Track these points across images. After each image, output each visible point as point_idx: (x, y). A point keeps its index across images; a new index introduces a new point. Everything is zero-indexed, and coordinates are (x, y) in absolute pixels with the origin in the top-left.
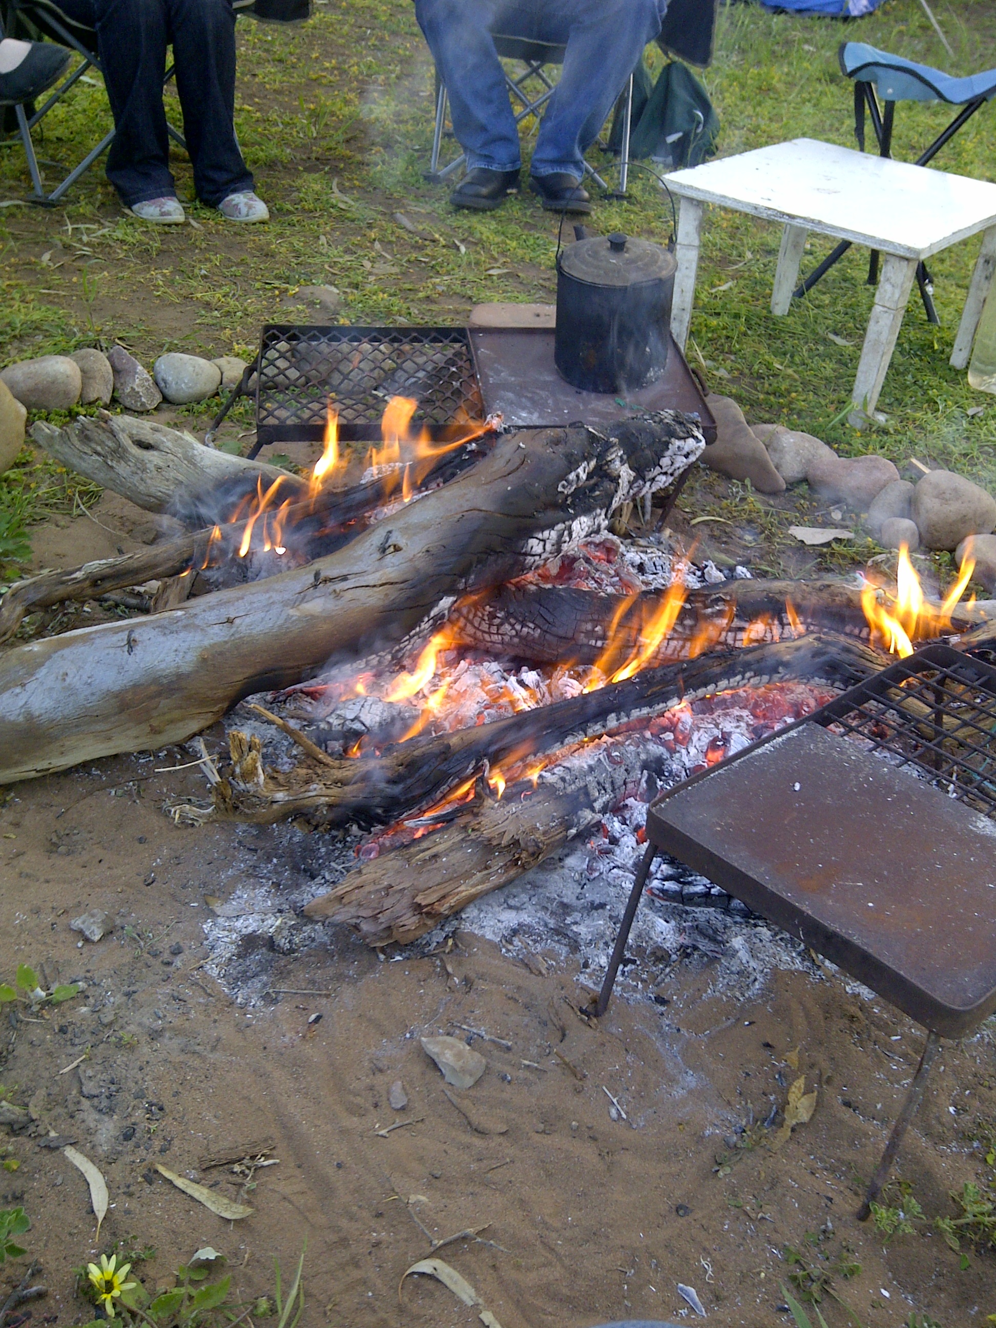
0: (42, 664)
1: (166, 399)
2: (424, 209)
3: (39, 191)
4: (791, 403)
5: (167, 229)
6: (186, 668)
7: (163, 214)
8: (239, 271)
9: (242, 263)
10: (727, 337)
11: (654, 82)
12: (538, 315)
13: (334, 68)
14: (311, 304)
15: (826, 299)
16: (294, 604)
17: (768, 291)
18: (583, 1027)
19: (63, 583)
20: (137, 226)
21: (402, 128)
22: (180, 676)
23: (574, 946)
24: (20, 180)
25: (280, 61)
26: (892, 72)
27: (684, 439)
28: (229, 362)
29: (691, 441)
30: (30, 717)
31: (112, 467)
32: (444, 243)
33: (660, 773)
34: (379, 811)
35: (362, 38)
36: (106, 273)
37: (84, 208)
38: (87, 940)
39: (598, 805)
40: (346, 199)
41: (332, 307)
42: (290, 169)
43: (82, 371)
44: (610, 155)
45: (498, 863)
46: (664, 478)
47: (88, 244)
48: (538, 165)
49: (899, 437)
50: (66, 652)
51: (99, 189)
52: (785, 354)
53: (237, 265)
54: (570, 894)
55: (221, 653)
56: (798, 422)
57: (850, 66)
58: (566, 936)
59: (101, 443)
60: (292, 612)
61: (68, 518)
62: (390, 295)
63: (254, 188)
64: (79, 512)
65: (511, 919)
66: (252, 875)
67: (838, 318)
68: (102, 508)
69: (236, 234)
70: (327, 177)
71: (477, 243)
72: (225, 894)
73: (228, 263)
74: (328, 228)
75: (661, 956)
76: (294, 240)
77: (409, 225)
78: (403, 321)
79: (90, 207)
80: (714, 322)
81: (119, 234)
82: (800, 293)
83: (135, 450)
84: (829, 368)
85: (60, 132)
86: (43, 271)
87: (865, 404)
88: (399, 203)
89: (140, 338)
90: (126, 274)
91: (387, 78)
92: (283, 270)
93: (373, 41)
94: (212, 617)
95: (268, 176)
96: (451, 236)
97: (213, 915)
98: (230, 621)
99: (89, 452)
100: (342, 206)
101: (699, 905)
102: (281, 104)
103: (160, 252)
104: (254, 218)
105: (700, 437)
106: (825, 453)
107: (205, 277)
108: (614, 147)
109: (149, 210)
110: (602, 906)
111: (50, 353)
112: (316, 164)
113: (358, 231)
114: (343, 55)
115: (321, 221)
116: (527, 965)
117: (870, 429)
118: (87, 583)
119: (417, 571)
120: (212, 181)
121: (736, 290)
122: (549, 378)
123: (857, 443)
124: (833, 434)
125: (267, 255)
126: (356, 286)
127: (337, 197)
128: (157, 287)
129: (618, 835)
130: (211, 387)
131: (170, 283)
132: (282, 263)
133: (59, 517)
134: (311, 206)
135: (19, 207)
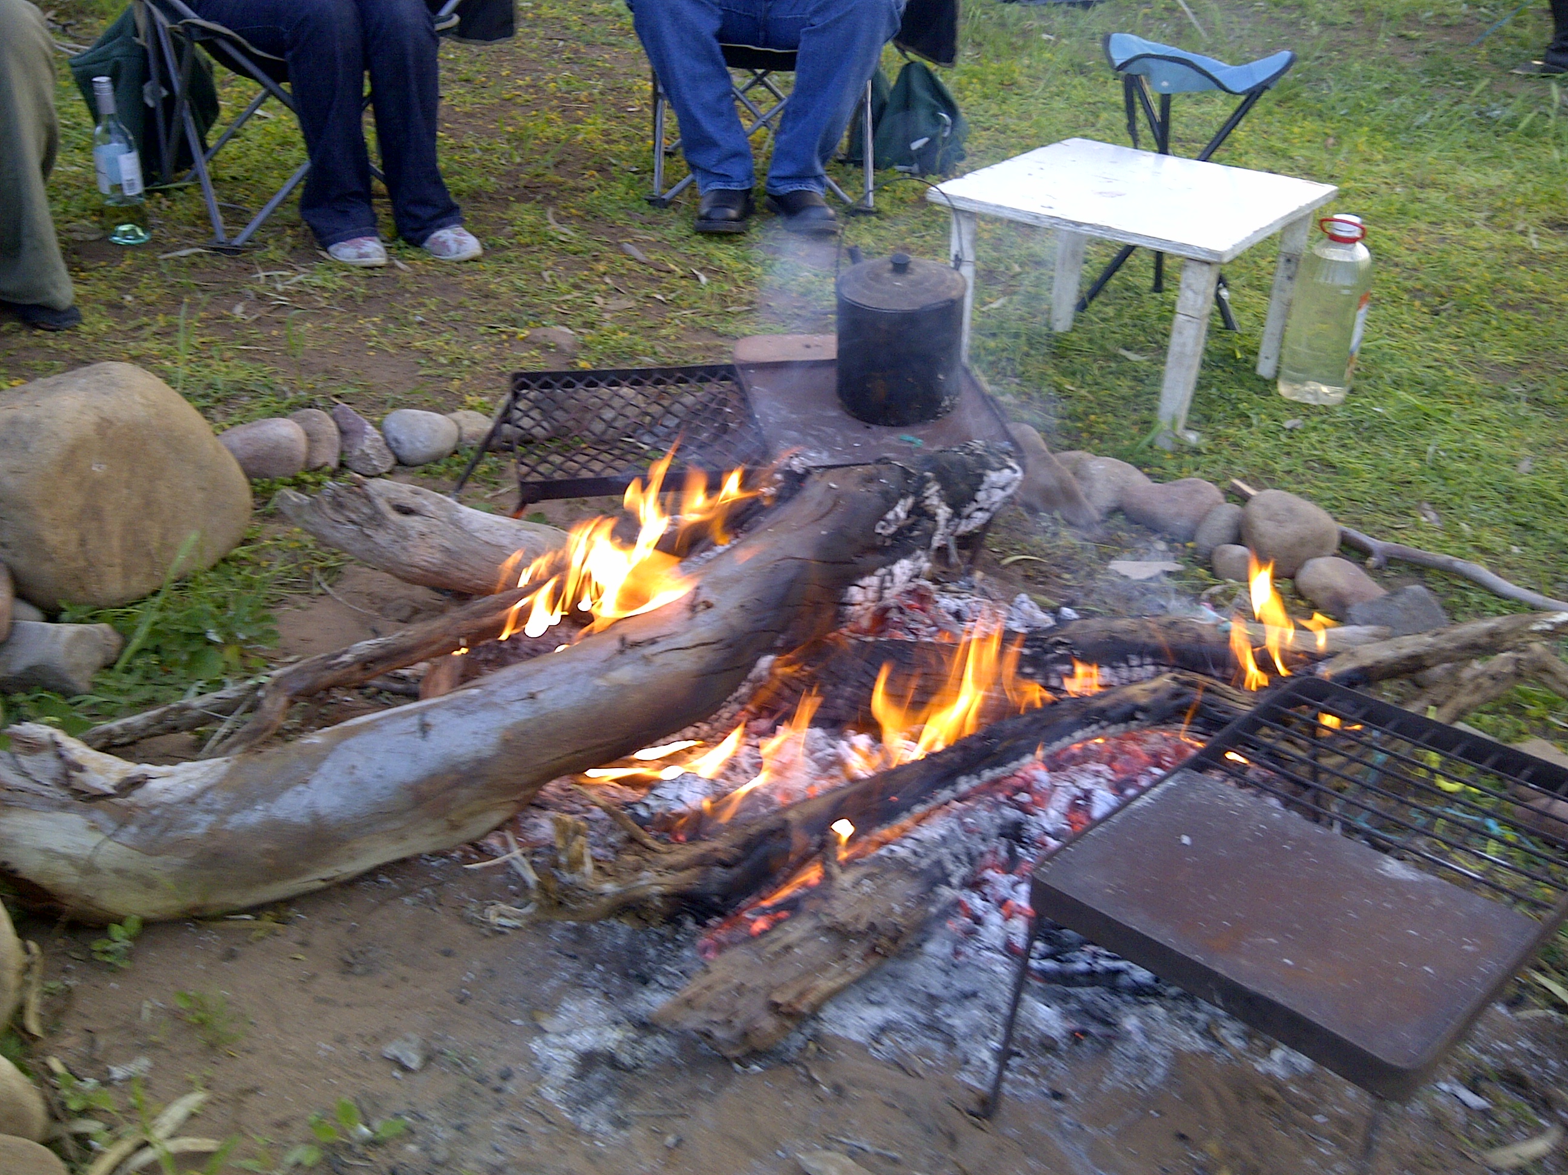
0: (324, 758)
1: (400, 462)
2: (653, 236)
3: (222, 237)
4: (1091, 426)
5: (370, 272)
6: (487, 752)
7: (361, 256)
8: (457, 315)
9: (460, 306)
10: (1008, 359)
11: (893, 83)
12: (808, 347)
13: (528, 86)
14: (545, 348)
15: (1110, 311)
16: (599, 673)
17: (1046, 306)
18: (974, 1130)
19: (330, 668)
21: (615, 148)
22: (481, 762)
23: (950, 1042)
24: (196, 225)
25: (467, 81)
26: (1166, 63)
27: (999, 470)
28: (467, 416)
29: (1007, 472)
30: (316, 818)
31: (368, 536)
32: (681, 273)
33: (1019, 840)
34: (716, 899)
35: (555, 51)
36: (309, 325)
37: (274, 253)
38: (405, 1069)
39: (955, 881)
40: (565, 230)
41: (568, 350)
42: (499, 200)
43: (308, 435)
44: (850, 167)
45: (855, 952)
46: (979, 514)
47: (286, 293)
48: (774, 182)
49: (1214, 457)
50: (352, 742)
51: (289, 232)
52: (1074, 374)
53: (456, 308)
54: (936, 984)
55: (525, 733)
56: (1102, 446)
57: (1119, 59)
58: (938, 1030)
59: (356, 510)
60: (599, 682)
61: (308, 598)
62: (631, 334)
63: (461, 222)
64: (319, 591)
65: (875, 1016)
66: (578, 984)
67: (1127, 331)
68: (345, 585)
69: (448, 274)
70: (540, 206)
71: (717, 272)
72: (551, 1007)
73: (445, 307)
74: (550, 263)
75: (1048, 1045)
76: (514, 278)
77: (640, 256)
78: (648, 362)
79: (280, 252)
80: (991, 344)
81: (317, 281)
82: (1082, 306)
83: (395, 517)
84: (1125, 386)
85: (234, 170)
86: (239, 325)
87: (1174, 423)
88: (624, 231)
89: (358, 394)
90: (331, 325)
91: (591, 94)
92: (506, 312)
93: (567, 54)
94: (511, 693)
95: (475, 209)
96: (687, 266)
97: (541, 1031)
98: (532, 696)
99: (341, 519)
100: (562, 238)
101: (1081, 985)
102: (475, 128)
103: (367, 298)
104: (466, 255)
105: (1016, 467)
106: (1138, 479)
107: (421, 323)
108: (855, 158)
109: (346, 252)
110: (974, 994)
111: (260, 416)
112: (528, 192)
113: (584, 265)
114: (537, 71)
115: (541, 255)
116: (899, 1065)
117: (1181, 450)
118: (356, 667)
119: (732, 628)
120: (416, 218)
121: (1010, 308)
122: (834, 414)
123: (1170, 465)
124: (1142, 457)
125: (487, 296)
126: (591, 325)
127: (554, 228)
128: (368, 337)
129: (980, 913)
130: (448, 445)
131: (384, 332)
132: (504, 305)
133: (297, 597)
134: (528, 240)
135: (200, 255)
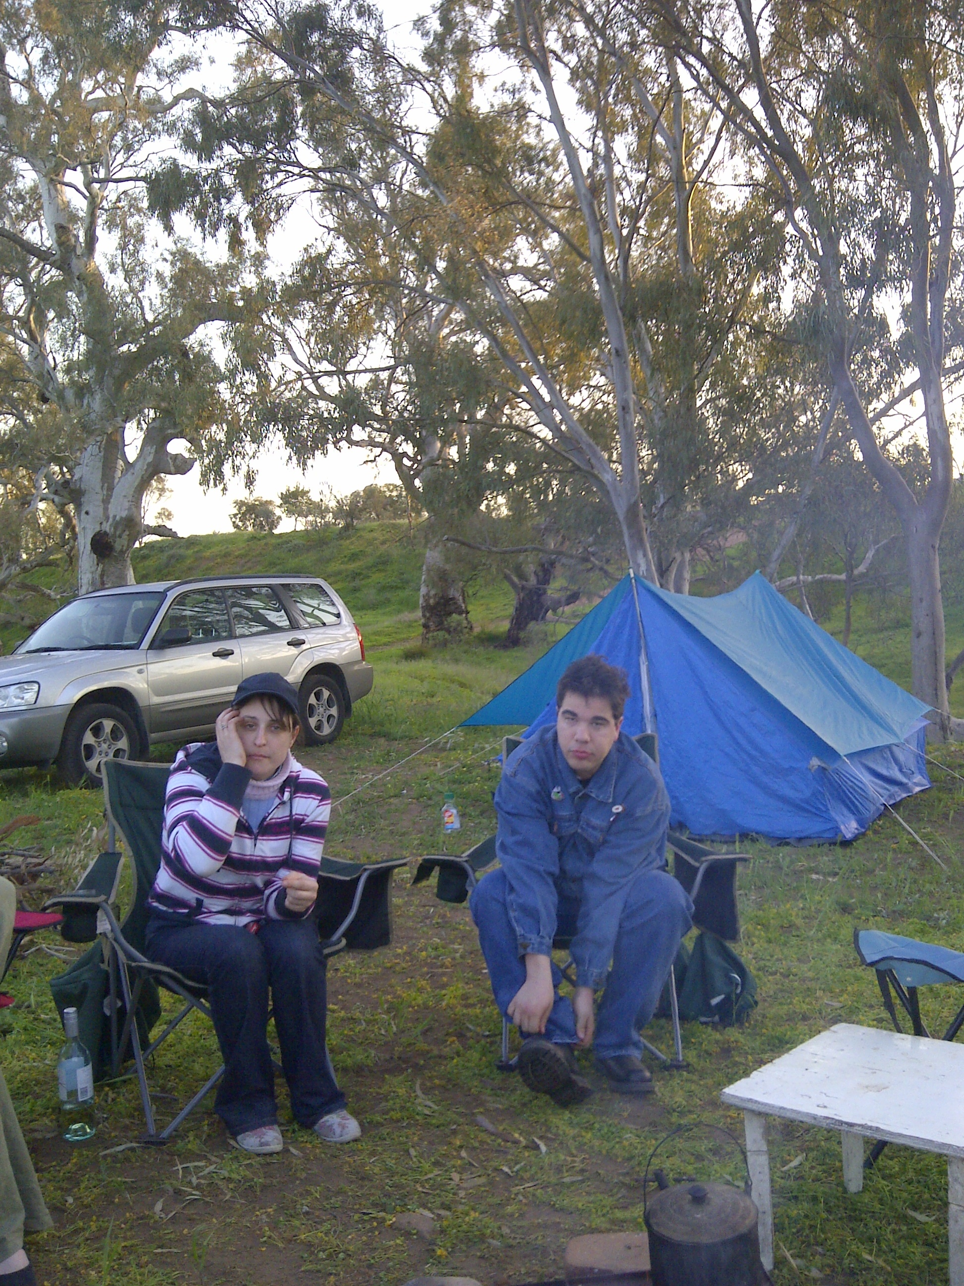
2: (502, 1104)
3: (151, 1129)
7: (262, 1145)
8: (336, 1201)
9: (339, 1192)
11: (691, 950)
12: (629, 1248)
14: (407, 1234)
17: (837, 1164)
20: (241, 1159)
24: (134, 1118)
32: (524, 1143)
36: (215, 1221)
37: (193, 1144)
40: (430, 1103)
41: (428, 1236)
42: (377, 1073)
44: (663, 1020)
47: (198, 1187)
51: (207, 1120)
52: (871, 1240)
53: (337, 1194)
62: (482, 1213)
67: (912, 1188)
69: (333, 1157)
70: (410, 1077)
71: (554, 1140)
73: (327, 1194)
74: (416, 1139)
76: (386, 1157)
77: (491, 1127)
79: (197, 1142)
80: (794, 1209)
81: (225, 1171)
82: (868, 1163)
84: (918, 1253)
86: (156, 1225)
88: (477, 1100)
90: (233, 1219)
91: (454, 959)
92: (378, 1196)
93: (436, 921)
96: (530, 1134)
100: (427, 1112)
102: (362, 999)
103: (264, 1187)
104: (348, 1137)
107: (307, 1213)
109: (250, 1141)
112: (399, 1064)
113: (444, 1139)
115: (409, 1131)
120: (307, 1105)
125: (363, 1179)
126: (448, 1206)
127: (420, 1101)
128: (263, 1231)
131: (275, 1225)
132: (377, 1187)
134: (399, 1115)
135: (132, 1149)
